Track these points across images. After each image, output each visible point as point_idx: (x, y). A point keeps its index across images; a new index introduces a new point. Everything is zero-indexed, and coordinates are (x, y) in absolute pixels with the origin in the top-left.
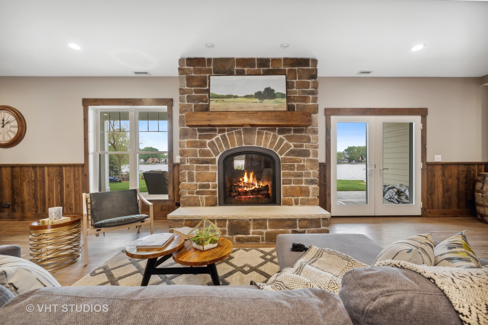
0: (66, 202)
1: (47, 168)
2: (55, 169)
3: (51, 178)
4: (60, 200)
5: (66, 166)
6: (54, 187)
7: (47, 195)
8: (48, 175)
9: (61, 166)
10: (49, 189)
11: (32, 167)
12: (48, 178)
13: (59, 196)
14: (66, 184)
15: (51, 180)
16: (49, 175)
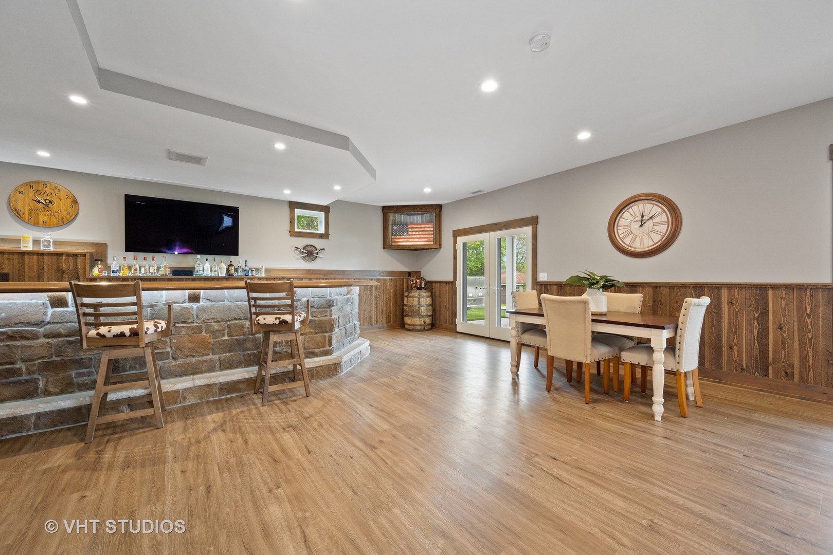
0: (773, 358)
1: (726, 291)
2: (745, 293)
3: (737, 310)
4: (757, 352)
5: (775, 287)
6: (743, 326)
7: (724, 339)
8: (728, 303)
9: (763, 288)
10: (730, 328)
11: (694, 287)
12: (728, 308)
13: (756, 344)
14: (774, 322)
15: (737, 313)
16: (730, 303)
